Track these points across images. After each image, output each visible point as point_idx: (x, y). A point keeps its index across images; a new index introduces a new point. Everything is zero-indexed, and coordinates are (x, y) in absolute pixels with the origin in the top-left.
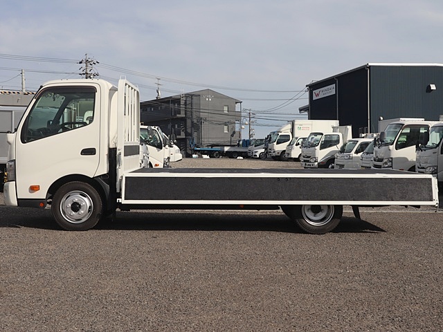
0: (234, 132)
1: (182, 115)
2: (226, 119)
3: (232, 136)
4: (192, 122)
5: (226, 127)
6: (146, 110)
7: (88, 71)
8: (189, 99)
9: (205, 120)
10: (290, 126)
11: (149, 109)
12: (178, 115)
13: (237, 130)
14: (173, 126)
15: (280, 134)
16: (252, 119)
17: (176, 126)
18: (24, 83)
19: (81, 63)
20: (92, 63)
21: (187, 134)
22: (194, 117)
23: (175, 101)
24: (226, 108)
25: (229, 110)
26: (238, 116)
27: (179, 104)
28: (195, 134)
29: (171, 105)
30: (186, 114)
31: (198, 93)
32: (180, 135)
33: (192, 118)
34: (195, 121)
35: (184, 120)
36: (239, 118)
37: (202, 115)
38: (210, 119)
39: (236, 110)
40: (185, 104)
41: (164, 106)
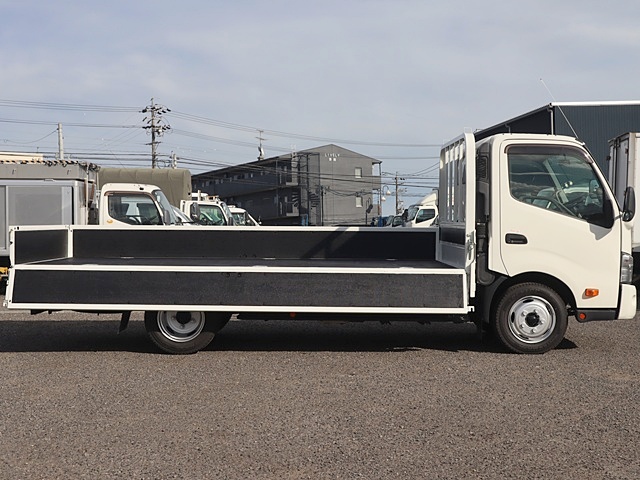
0: (371, 206)
1: (294, 183)
2: (359, 188)
3: (368, 211)
4: (309, 193)
5: (358, 200)
6: (243, 177)
7: (155, 122)
8: (304, 159)
9: (328, 190)
10: (434, 197)
11: (246, 176)
12: (287, 184)
13: (375, 203)
14: (281, 199)
15: (421, 208)
16: (399, 187)
17: (286, 198)
18: (61, 143)
19: (144, 111)
20: (160, 111)
21: (301, 210)
22: (311, 185)
23: (284, 162)
24: (358, 172)
25: (363, 175)
26: (376, 184)
27: (290, 167)
28: (314, 210)
29: (278, 170)
30: (299, 181)
31: (316, 151)
32: (291, 212)
33: (308, 188)
34: (313, 191)
35: (296, 190)
36: (377, 186)
37: (323, 182)
38: (335, 188)
39: (374, 174)
40: (299, 167)
41: (268, 170)
